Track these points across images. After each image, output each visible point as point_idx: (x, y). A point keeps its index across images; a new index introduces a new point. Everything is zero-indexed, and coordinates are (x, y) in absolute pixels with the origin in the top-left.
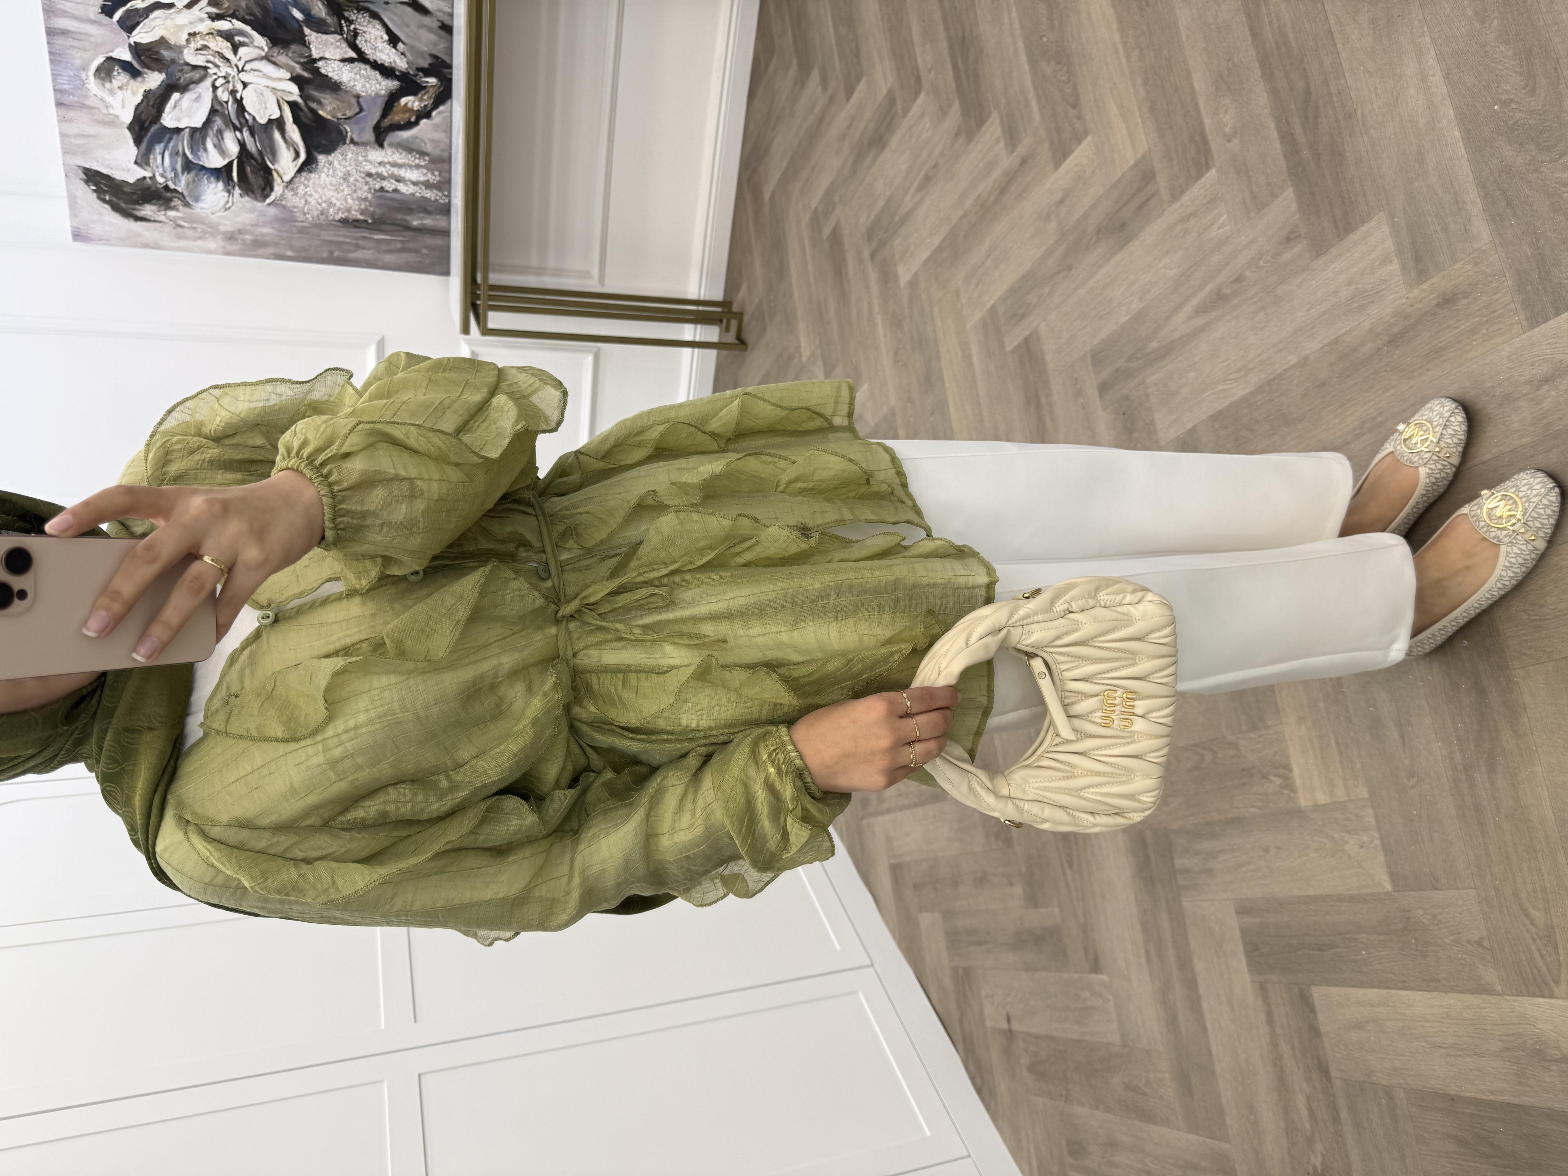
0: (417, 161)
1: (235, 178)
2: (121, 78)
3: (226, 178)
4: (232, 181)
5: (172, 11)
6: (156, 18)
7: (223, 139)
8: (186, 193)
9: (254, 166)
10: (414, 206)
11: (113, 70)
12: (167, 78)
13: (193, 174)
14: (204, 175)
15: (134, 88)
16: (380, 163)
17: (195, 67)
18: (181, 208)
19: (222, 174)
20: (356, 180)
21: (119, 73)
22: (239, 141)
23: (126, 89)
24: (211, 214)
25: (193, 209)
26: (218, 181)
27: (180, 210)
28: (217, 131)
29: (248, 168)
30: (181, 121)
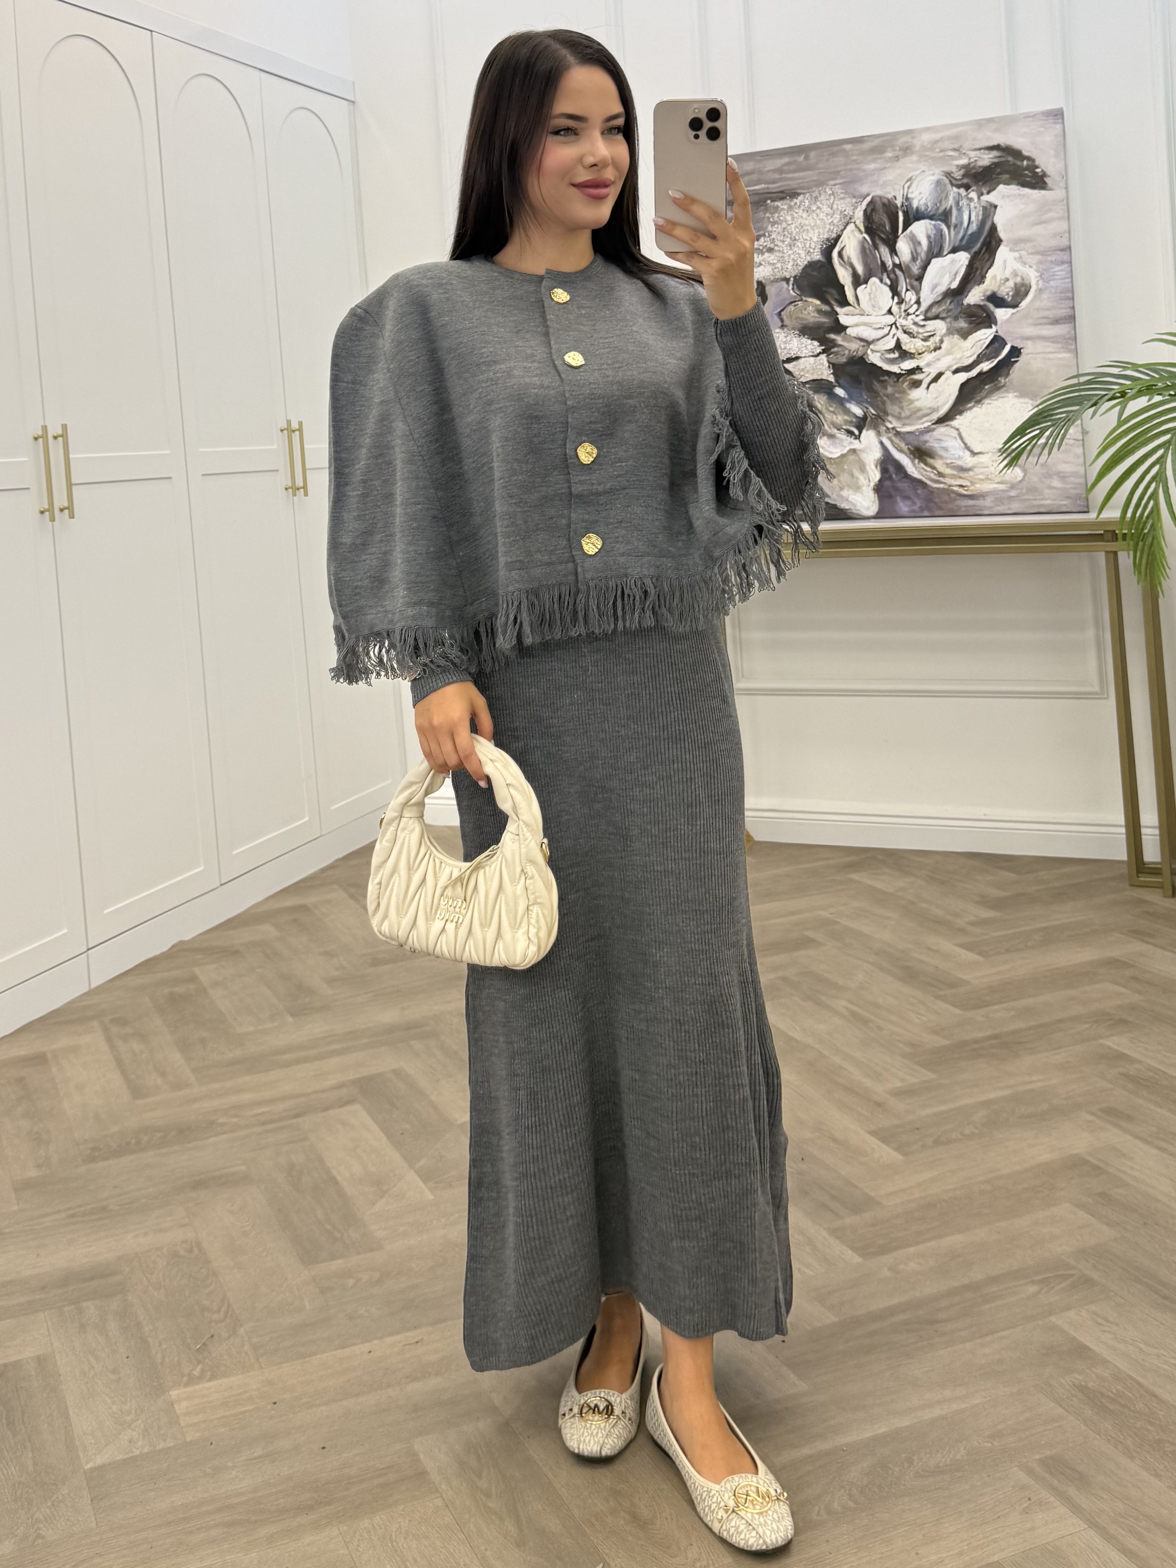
1: (901, 215)
2: (1006, 290)
3: (910, 212)
4: (904, 212)
5: (954, 368)
6: (971, 356)
7: (912, 253)
8: (949, 186)
9: (883, 232)
11: (1011, 295)
12: (962, 300)
13: (942, 209)
14: (930, 211)
15: (993, 282)
17: (936, 317)
18: (954, 169)
19: (913, 216)
20: (783, 241)
21: (1008, 294)
22: (896, 255)
23: (1001, 280)
24: (924, 171)
25: (943, 171)
26: (917, 208)
27: (955, 167)
28: (917, 259)
29: (887, 228)
30: (950, 261)
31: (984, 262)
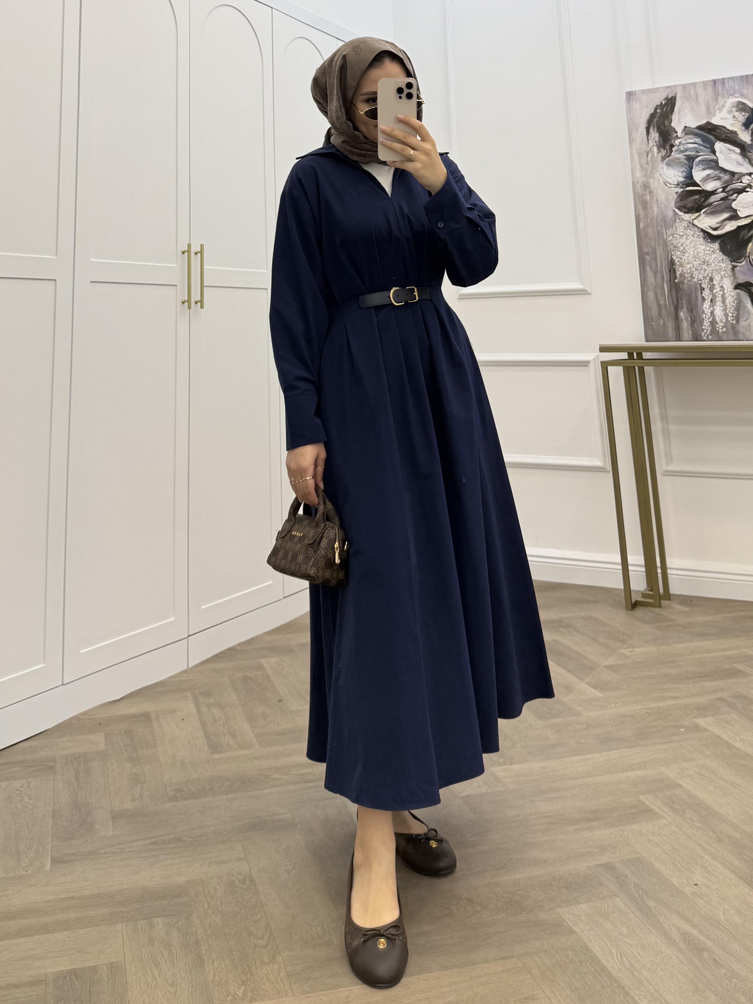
0: (730, 315)
1: (688, 189)
2: (742, 117)
3: (687, 182)
4: (687, 187)
7: (715, 180)
8: (671, 157)
9: (700, 200)
10: (694, 313)
11: (745, 112)
12: (749, 145)
13: (686, 162)
14: (686, 169)
15: (736, 125)
16: (722, 287)
18: (660, 155)
19: (689, 180)
20: (705, 270)
21: (744, 116)
22: (716, 190)
23: (734, 120)
24: (660, 175)
25: (661, 162)
26: (684, 178)
27: (659, 154)
28: (719, 176)
29: (697, 197)
30: (721, 154)
31: (722, 132)
